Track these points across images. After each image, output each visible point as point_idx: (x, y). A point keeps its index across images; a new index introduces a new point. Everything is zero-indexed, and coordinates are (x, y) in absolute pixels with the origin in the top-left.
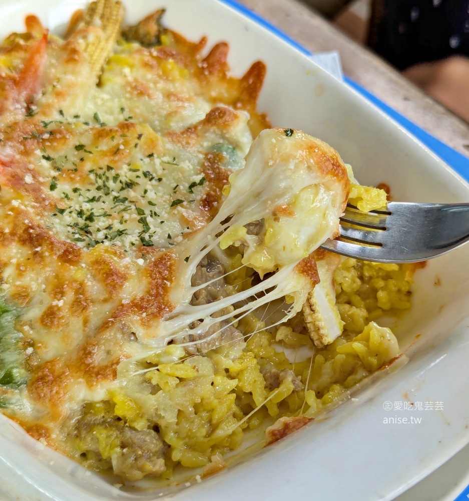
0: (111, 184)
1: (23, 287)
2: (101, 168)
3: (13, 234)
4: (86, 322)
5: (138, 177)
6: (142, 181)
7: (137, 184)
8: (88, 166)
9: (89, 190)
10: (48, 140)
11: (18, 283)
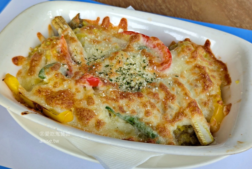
0: (124, 72)
1: (132, 110)
2: (119, 69)
3: (117, 98)
4: (158, 110)
5: (129, 66)
6: (131, 66)
7: (130, 68)
8: (114, 70)
9: (120, 77)
10: (95, 68)
11: (130, 110)
